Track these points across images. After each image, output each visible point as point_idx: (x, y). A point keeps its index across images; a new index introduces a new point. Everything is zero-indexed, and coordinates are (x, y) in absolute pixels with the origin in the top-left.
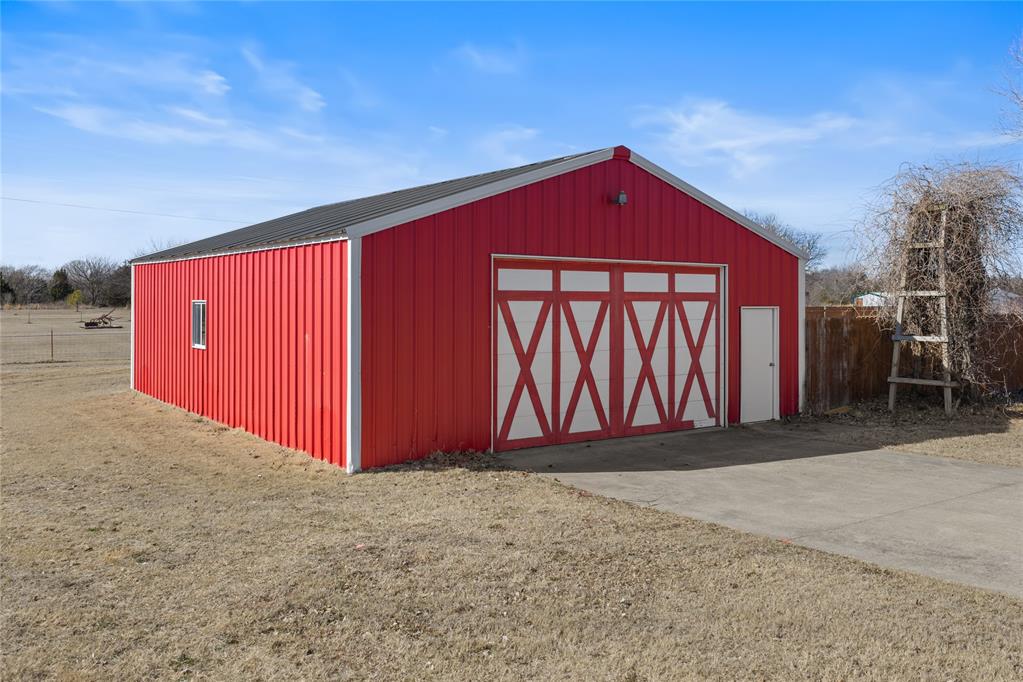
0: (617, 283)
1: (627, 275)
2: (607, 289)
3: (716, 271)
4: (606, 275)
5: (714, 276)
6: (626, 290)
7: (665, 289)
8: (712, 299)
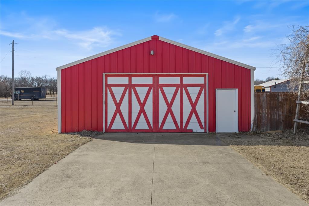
0: (156, 81)
1: (160, 78)
2: (152, 83)
3: (205, 76)
4: (152, 78)
5: (204, 78)
6: (160, 83)
7: (179, 83)
8: (202, 86)
